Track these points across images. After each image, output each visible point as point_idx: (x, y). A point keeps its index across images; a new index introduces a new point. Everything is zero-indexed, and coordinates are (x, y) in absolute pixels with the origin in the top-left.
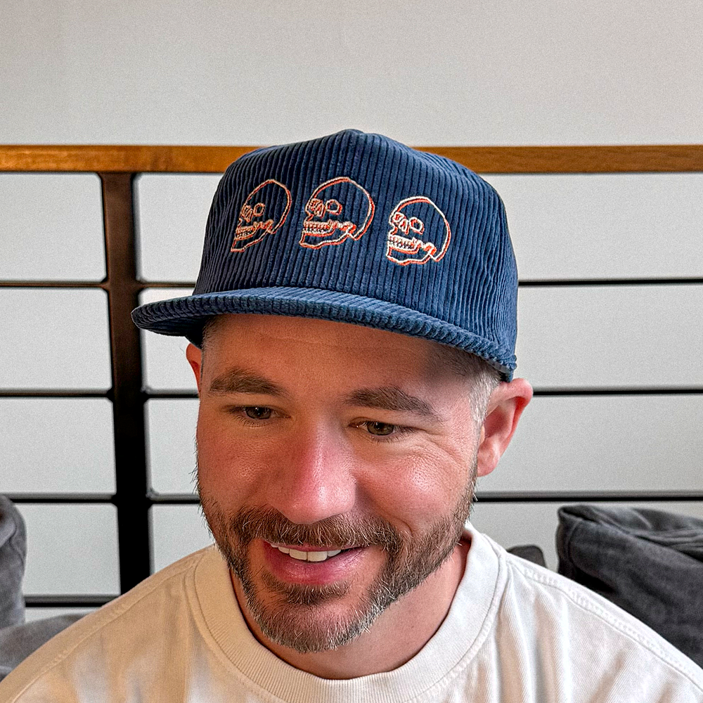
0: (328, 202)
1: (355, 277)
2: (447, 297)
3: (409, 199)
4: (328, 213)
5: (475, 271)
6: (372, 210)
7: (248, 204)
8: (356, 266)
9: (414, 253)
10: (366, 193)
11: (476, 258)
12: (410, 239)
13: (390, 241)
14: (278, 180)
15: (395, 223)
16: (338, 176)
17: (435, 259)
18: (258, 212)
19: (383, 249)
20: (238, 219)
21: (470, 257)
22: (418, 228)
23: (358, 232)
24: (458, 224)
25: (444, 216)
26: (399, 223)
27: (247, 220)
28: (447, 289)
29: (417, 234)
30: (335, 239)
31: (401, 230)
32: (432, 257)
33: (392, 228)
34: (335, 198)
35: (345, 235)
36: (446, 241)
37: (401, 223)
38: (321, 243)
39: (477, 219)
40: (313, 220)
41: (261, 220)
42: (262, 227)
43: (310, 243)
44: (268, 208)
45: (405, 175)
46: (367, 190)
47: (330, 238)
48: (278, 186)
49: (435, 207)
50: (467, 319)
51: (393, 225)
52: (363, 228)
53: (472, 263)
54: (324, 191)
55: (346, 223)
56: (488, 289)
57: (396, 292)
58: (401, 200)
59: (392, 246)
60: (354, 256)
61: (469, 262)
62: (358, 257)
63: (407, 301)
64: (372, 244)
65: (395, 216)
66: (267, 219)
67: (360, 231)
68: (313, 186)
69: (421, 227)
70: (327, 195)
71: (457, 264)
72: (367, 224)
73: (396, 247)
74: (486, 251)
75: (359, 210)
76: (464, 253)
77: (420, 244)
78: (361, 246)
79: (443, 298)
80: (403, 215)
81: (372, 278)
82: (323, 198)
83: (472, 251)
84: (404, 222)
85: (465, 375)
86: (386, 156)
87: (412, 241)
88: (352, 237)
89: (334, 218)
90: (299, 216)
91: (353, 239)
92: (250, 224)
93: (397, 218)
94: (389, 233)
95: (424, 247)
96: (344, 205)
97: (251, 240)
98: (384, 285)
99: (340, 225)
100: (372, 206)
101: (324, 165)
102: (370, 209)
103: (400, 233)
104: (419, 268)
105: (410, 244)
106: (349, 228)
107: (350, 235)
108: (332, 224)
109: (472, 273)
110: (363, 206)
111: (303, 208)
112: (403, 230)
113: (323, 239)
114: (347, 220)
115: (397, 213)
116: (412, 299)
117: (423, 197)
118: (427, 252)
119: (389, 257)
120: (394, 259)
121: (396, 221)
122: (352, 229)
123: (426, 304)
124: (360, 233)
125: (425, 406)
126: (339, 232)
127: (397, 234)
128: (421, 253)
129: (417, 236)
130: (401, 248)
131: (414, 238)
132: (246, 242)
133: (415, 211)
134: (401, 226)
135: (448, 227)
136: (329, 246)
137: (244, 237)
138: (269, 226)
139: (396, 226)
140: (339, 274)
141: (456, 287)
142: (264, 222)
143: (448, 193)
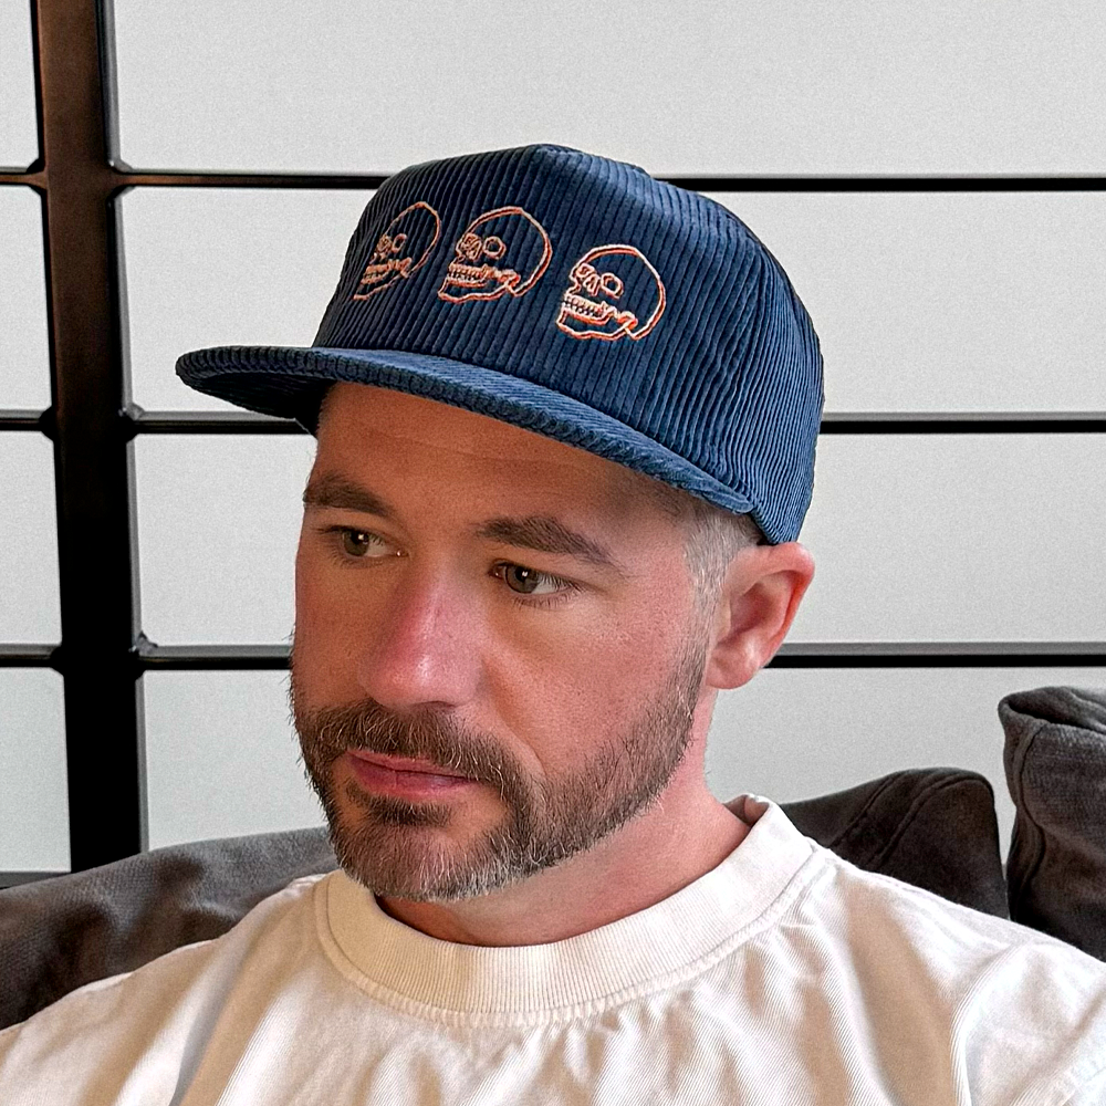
0: (488, 239)
1: (502, 347)
2: (642, 393)
3: (605, 247)
4: (484, 254)
5: (700, 361)
6: (547, 257)
7: (389, 234)
8: (509, 332)
9: (600, 323)
10: (543, 232)
11: (703, 342)
12: (597, 303)
13: (567, 303)
14: (430, 204)
15: (578, 279)
16: (507, 205)
17: (634, 335)
18: (397, 245)
19: (553, 312)
20: (372, 254)
21: (693, 339)
22: (613, 289)
23: (522, 286)
24: (680, 289)
25: (658, 277)
26: (584, 279)
27: (383, 255)
28: (645, 379)
29: (610, 296)
30: (487, 292)
31: (585, 289)
32: (629, 332)
33: (572, 284)
34: (496, 235)
35: (503, 287)
36: (656, 312)
37: (589, 279)
38: (468, 296)
39: (714, 286)
40: (462, 263)
41: (397, 257)
42: (397, 267)
43: (452, 295)
44: (409, 240)
45: (606, 212)
46: (545, 228)
47: (479, 290)
48: (429, 211)
49: (646, 262)
50: (672, 426)
51: (575, 280)
52: (529, 281)
53: (695, 349)
54: (485, 224)
55: (508, 272)
56: (721, 390)
57: (560, 375)
58: (593, 247)
59: (569, 310)
60: (508, 317)
61: (690, 346)
62: (514, 319)
63: (574, 389)
64: (537, 304)
65: (580, 269)
66: (404, 257)
67: (526, 284)
68: (471, 216)
69: (618, 289)
70: (487, 230)
71: (667, 347)
72: (536, 276)
73: (573, 311)
74: (724, 333)
75: (528, 255)
76: (684, 333)
77: (612, 312)
78: (521, 303)
79: (635, 391)
80: (592, 269)
81: (527, 350)
82: (481, 233)
83: (697, 330)
84: (593, 279)
85: (678, 515)
86: (581, 183)
87: (599, 306)
88: (512, 291)
89: (491, 262)
90: (445, 257)
91: (512, 295)
92: (385, 262)
93: (583, 271)
94: (568, 292)
95: (618, 316)
96: (508, 246)
97: (380, 283)
98: (545, 362)
99: (498, 274)
100: (549, 252)
101: (490, 188)
102: (545, 256)
103: (583, 293)
104: (603, 345)
105: (596, 310)
106: (511, 279)
107: (510, 288)
108: (487, 271)
109: (693, 363)
110: (535, 249)
111: (453, 245)
112: (589, 290)
113: (470, 290)
114: (508, 267)
115: (584, 265)
116: (584, 386)
117: (628, 247)
118: (621, 325)
119: (560, 325)
120: (568, 329)
121: (581, 276)
122: (515, 280)
123: (605, 396)
124: (525, 288)
125: (595, 549)
126: (495, 282)
127: (577, 294)
128: (612, 325)
129: (609, 300)
130: (582, 315)
131: (604, 302)
132: (373, 286)
133: (612, 264)
134: (587, 284)
135: (662, 293)
136: (476, 301)
137: (374, 279)
138: (404, 268)
139: (580, 282)
140: (480, 340)
141: (661, 380)
142: (401, 260)
143: (669, 245)
